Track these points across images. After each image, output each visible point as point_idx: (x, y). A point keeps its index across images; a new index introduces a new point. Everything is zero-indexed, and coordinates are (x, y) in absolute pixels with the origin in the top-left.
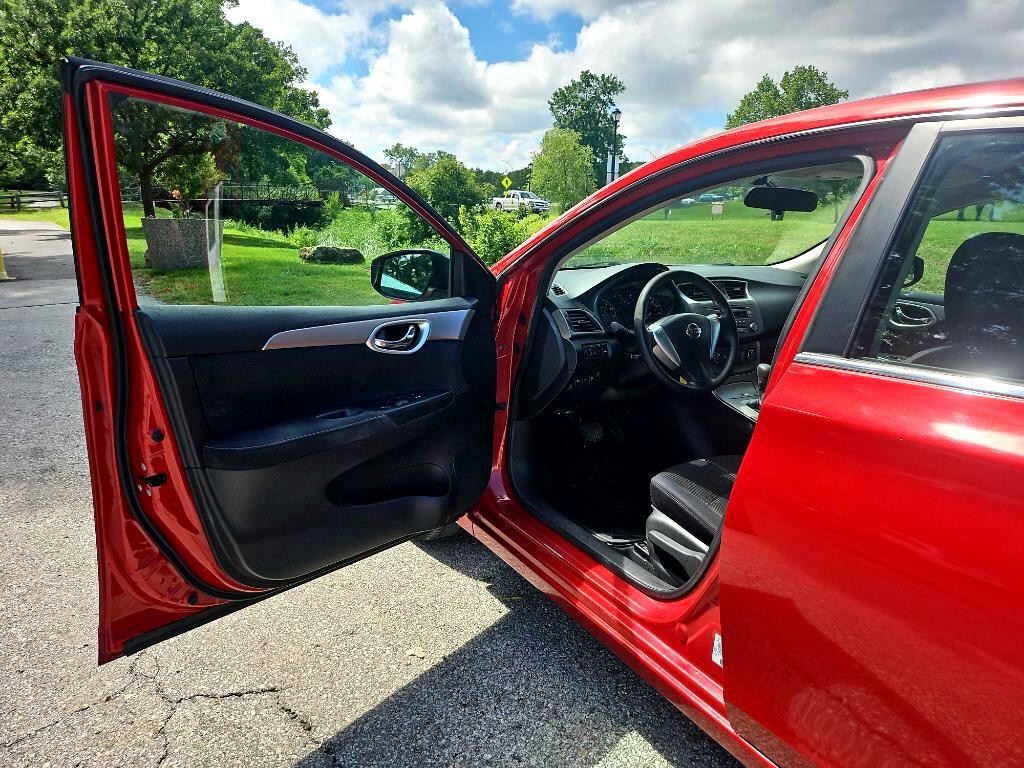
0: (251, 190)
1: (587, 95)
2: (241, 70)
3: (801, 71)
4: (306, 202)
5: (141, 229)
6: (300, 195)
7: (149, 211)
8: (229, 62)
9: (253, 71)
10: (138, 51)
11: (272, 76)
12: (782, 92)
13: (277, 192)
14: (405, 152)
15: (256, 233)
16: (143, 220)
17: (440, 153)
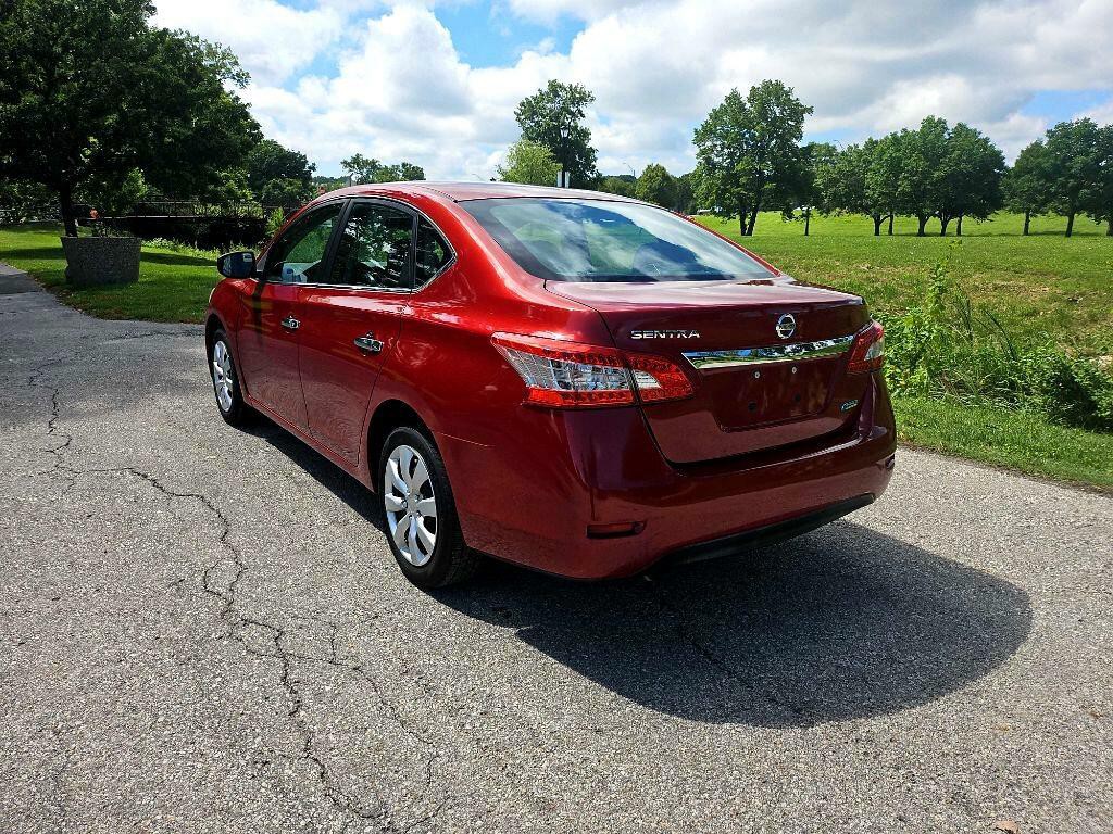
0: (186, 206)
1: (556, 106)
2: (165, 84)
3: (767, 85)
4: (249, 219)
5: (61, 249)
6: (241, 211)
7: (71, 230)
8: (151, 76)
9: (178, 86)
10: (55, 65)
11: (197, 91)
12: (748, 106)
13: (215, 210)
14: (366, 163)
15: (191, 252)
16: (63, 240)
17: (404, 165)
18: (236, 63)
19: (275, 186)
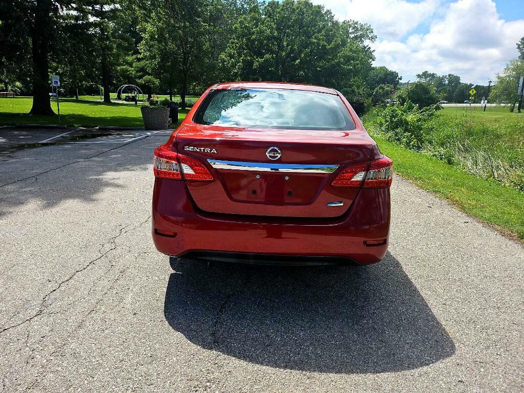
14: (430, 75)
18: (372, 32)
19: (381, 88)
